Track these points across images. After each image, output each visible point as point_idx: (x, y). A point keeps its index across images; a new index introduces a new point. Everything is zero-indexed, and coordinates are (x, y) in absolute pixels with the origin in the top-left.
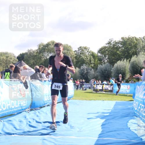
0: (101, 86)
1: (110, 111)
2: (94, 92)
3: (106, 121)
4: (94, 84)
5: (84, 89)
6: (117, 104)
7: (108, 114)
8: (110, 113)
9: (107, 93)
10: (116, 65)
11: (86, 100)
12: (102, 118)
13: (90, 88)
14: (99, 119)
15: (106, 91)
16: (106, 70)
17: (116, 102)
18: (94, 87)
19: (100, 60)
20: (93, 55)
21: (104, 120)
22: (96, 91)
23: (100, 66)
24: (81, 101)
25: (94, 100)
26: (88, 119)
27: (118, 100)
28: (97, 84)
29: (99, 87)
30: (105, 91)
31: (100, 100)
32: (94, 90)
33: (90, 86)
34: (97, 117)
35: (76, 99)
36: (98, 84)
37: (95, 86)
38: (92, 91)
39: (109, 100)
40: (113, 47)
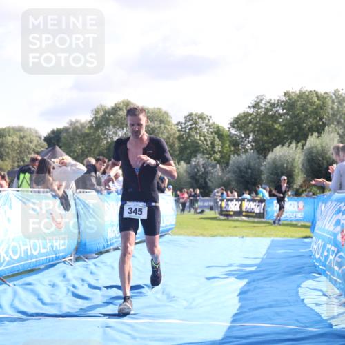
0: (238, 204)
1: (258, 261)
2: (222, 217)
3: (248, 283)
4: (222, 200)
5: (199, 211)
6: (273, 245)
7: (253, 269)
8: (258, 266)
9: (251, 219)
10: (271, 156)
11: (203, 235)
12: (241, 276)
13: (212, 208)
14: (232, 279)
15: (250, 214)
16: (248, 167)
17: (272, 241)
18: (221, 207)
19: (235, 144)
20: (219, 132)
21: (244, 282)
22: (226, 215)
23: (234, 159)
24: (191, 238)
25: (222, 236)
26: (208, 279)
27: (277, 236)
28: (228, 200)
29: (234, 207)
30: (246, 216)
31: (236, 236)
32: (221, 214)
33: (211, 204)
34: (230, 274)
35: (181, 234)
36: (232, 200)
37: (224, 204)
38: (217, 215)
39: (255, 235)
40: (266, 113)
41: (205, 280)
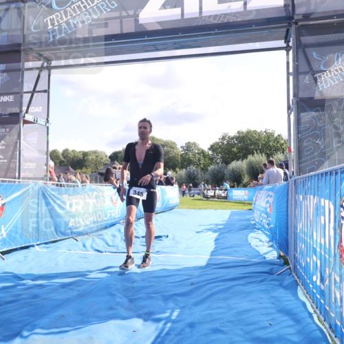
0: (213, 192)
1: (224, 223)
2: (204, 199)
3: (219, 235)
4: (204, 190)
6: (232, 214)
7: (222, 227)
8: (225, 225)
9: (220, 200)
11: (194, 209)
12: (215, 231)
13: (199, 194)
14: (210, 233)
15: (219, 197)
16: (219, 172)
17: (232, 212)
19: (211, 159)
20: (203, 152)
21: (217, 234)
22: (207, 197)
24: (188, 210)
25: (205, 209)
26: (198, 232)
27: (234, 209)
29: (211, 193)
31: (212, 209)
32: (204, 197)
33: (199, 191)
34: (209, 230)
35: (182, 208)
36: (209, 190)
37: (205, 192)
38: (202, 198)
39: (222, 209)
40: (228, 143)
41: (195, 233)
